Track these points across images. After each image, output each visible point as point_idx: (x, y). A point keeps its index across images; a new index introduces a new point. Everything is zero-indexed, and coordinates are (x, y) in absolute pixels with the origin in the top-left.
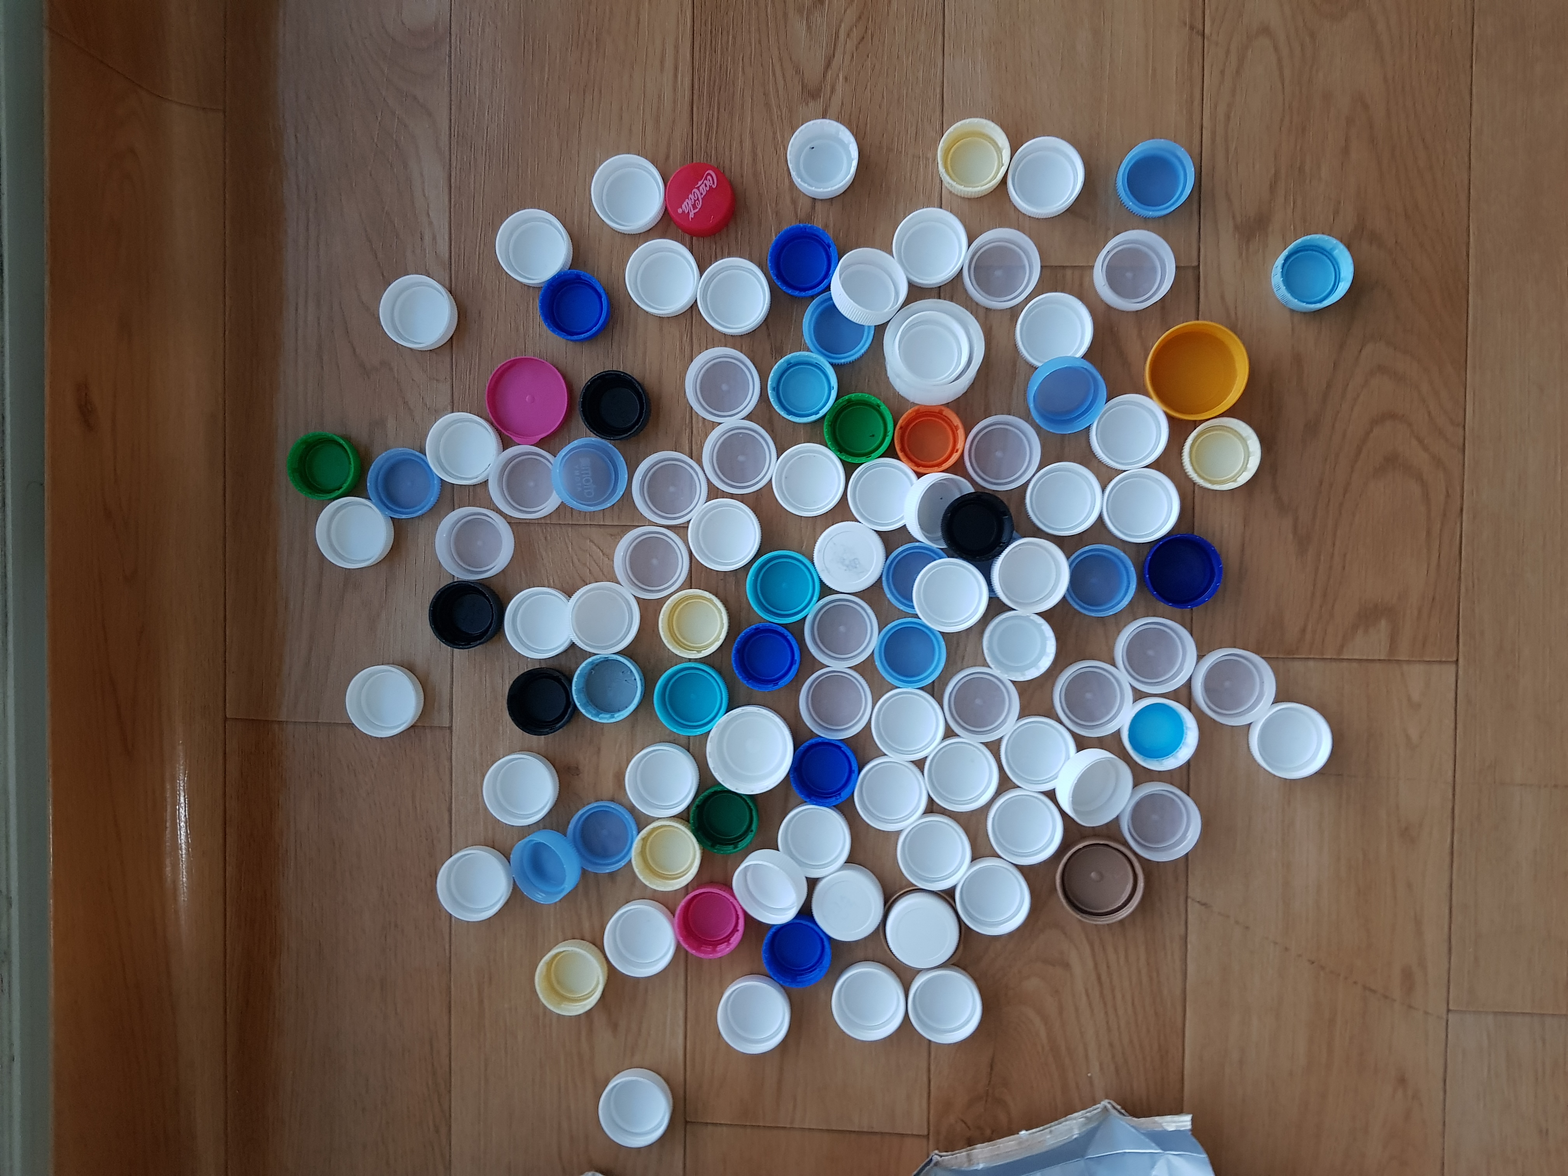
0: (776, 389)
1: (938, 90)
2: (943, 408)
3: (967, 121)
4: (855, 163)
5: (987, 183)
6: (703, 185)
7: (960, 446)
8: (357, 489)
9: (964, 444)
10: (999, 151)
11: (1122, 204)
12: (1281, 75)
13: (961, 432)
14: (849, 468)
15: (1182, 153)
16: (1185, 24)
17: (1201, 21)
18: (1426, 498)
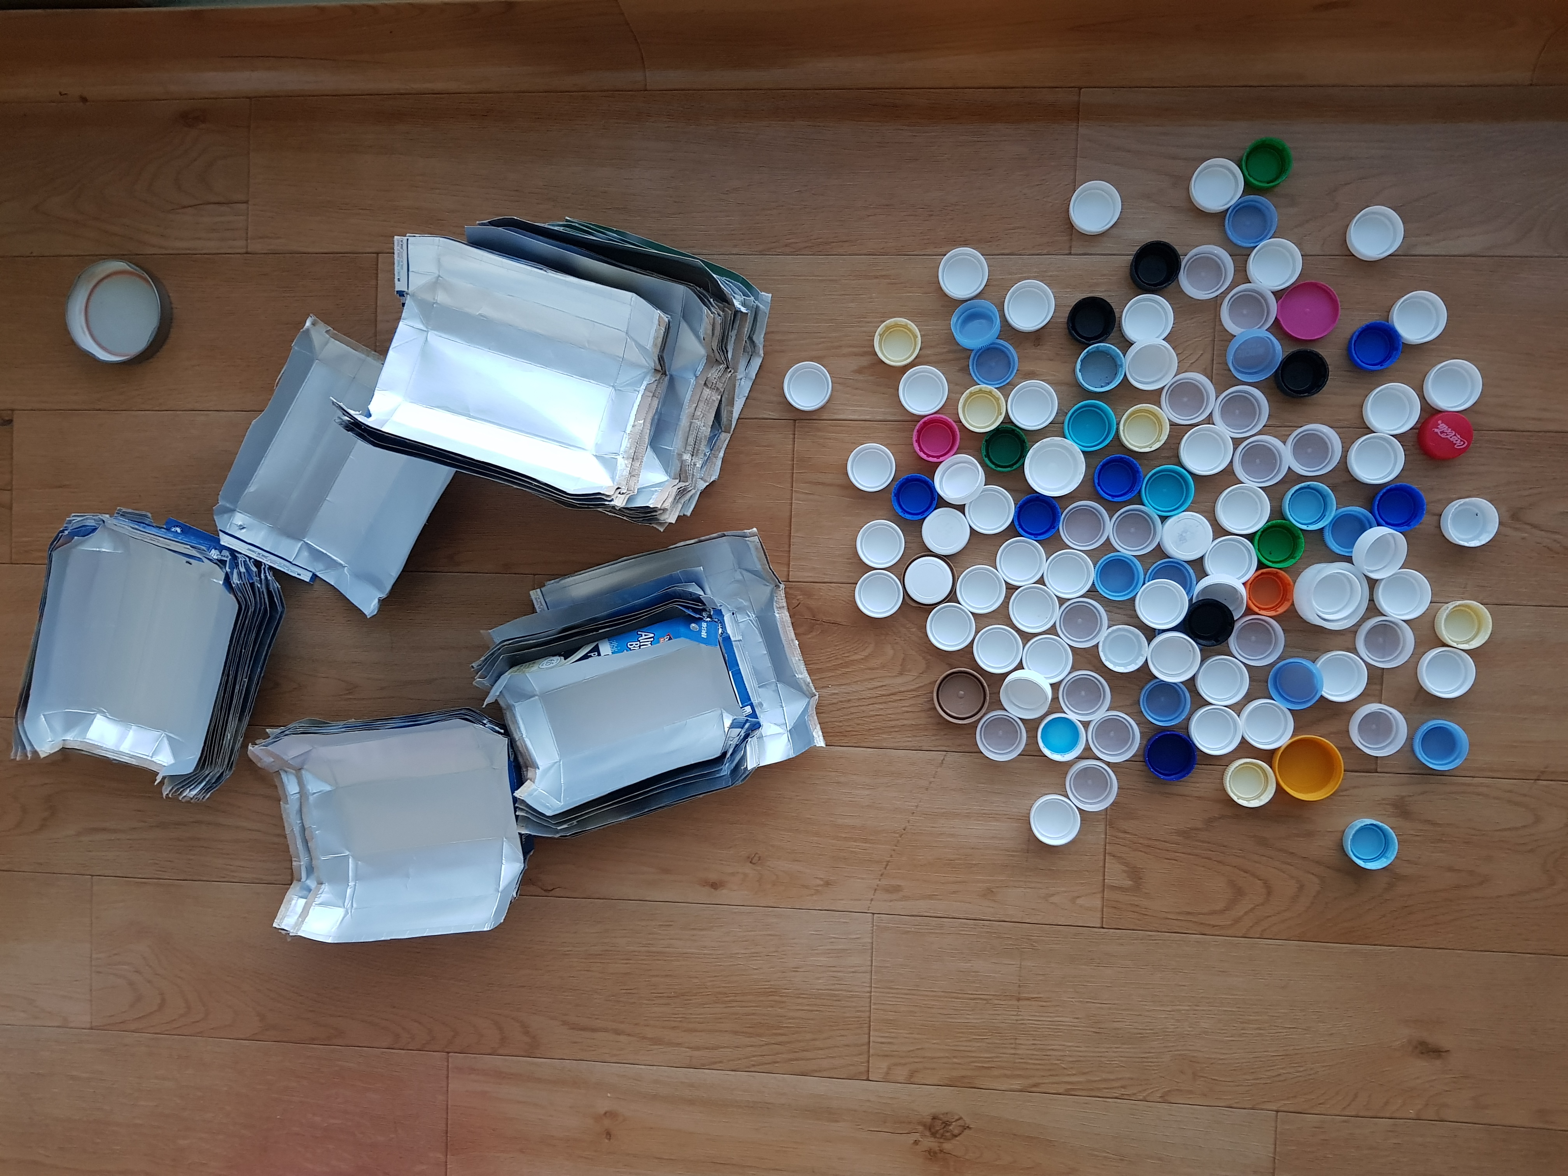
0: (1308, 487)
1: (1511, 602)
2: (1291, 601)
3: (1490, 621)
4: (1466, 544)
5: (1446, 635)
6: (1457, 439)
7: (1262, 612)
8: (1249, 188)
9: (1265, 616)
10: (1467, 642)
11: (1423, 723)
12: (1505, 830)
13: (1273, 613)
14: (1250, 537)
15: (1458, 763)
16: (1546, 768)
17: (1546, 778)
18: (1213, 913)
